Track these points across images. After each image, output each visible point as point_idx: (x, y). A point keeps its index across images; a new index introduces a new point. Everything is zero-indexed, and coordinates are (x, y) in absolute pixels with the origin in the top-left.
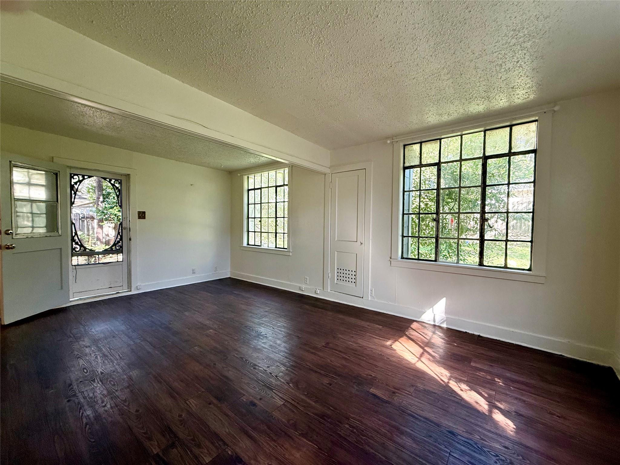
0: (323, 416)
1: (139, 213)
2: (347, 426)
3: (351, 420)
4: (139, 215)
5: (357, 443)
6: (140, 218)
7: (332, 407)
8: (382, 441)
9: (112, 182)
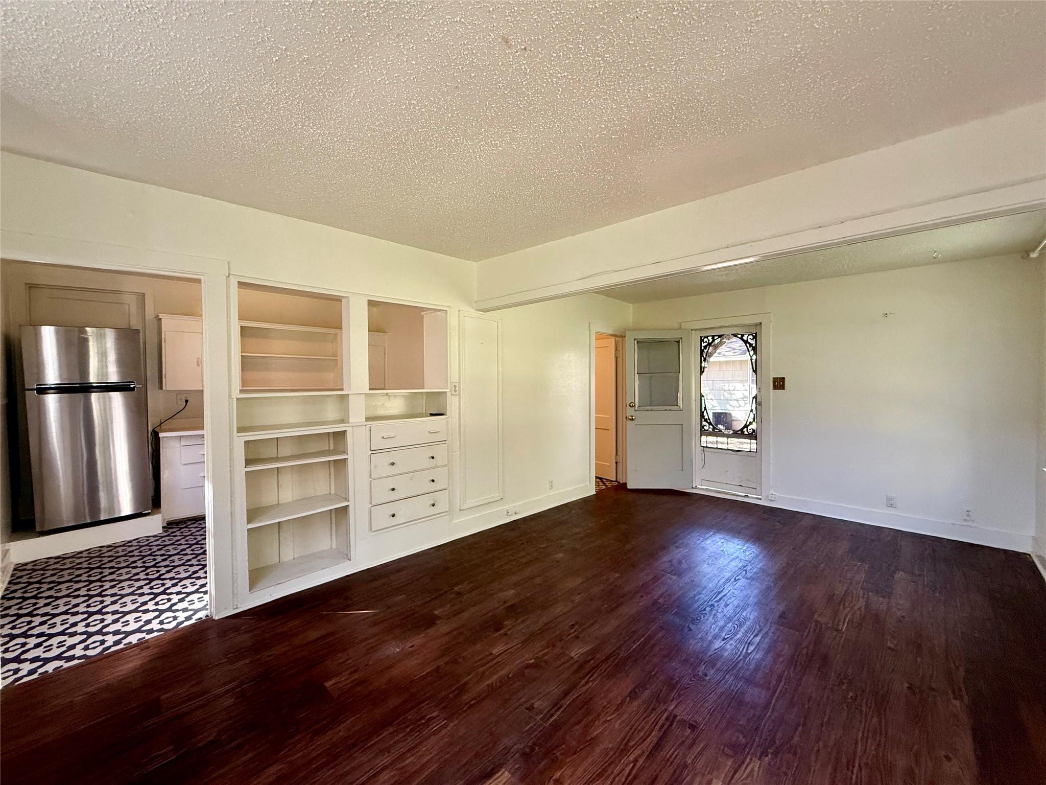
0: (462, 689)
1: (775, 380)
2: (435, 714)
3: (443, 721)
4: (774, 383)
5: (404, 719)
6: (775, 387)
7: (474, 704)
8: (394, 751)
9: (745, 338)
